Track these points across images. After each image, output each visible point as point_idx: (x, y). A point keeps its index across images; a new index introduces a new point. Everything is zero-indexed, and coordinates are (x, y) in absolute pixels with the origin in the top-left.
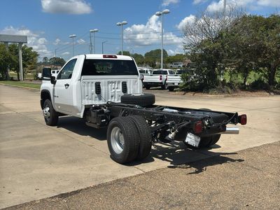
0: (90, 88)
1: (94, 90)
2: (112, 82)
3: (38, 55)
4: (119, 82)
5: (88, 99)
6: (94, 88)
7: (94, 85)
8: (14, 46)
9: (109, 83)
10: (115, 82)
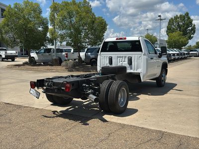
0: (105, 60)
1: (108, 62)
4: (125, 57)
6: (108, 60)
7: (108, 58)
9: (118, 57)
10: (122, 57)
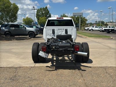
0: (50, 31)
1: (51, 32)
2: (60, 29)
3: (87, 20)
4: (63, 29)
5: (49, 36)
6: (52, 31)
7: (52, 30)
8: (78, 17)
9: (58, 29)
10: (61, 29)
